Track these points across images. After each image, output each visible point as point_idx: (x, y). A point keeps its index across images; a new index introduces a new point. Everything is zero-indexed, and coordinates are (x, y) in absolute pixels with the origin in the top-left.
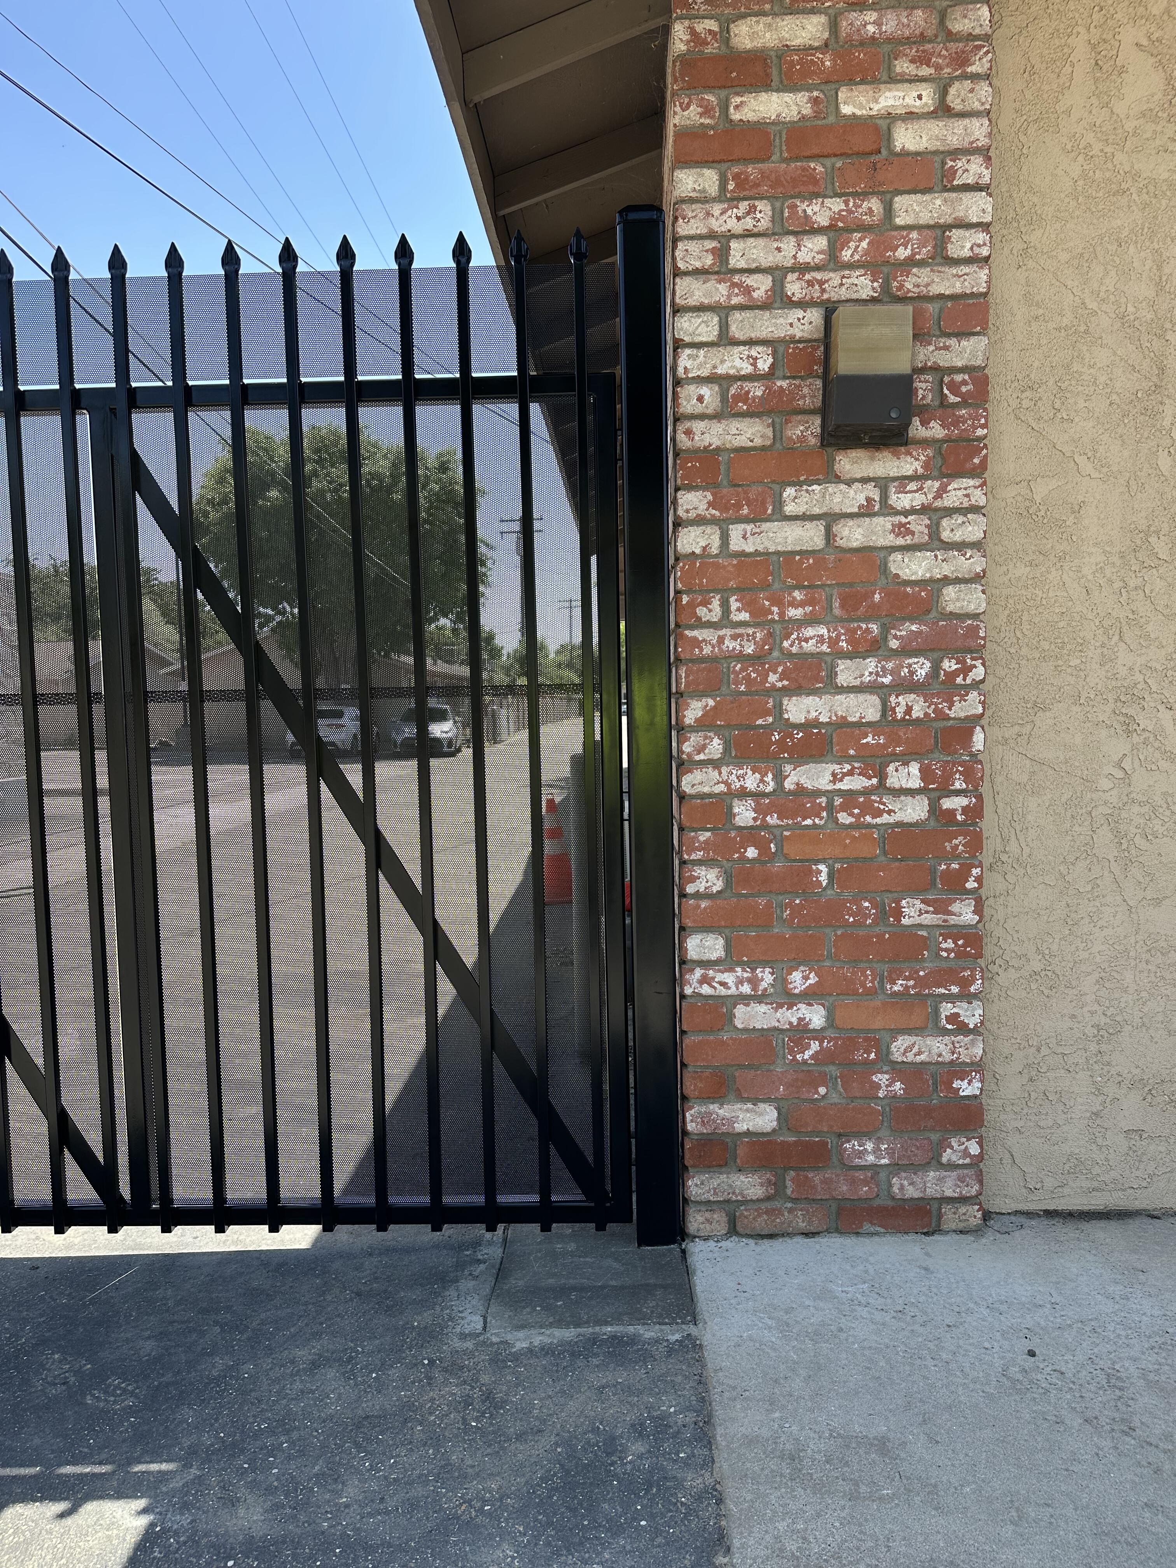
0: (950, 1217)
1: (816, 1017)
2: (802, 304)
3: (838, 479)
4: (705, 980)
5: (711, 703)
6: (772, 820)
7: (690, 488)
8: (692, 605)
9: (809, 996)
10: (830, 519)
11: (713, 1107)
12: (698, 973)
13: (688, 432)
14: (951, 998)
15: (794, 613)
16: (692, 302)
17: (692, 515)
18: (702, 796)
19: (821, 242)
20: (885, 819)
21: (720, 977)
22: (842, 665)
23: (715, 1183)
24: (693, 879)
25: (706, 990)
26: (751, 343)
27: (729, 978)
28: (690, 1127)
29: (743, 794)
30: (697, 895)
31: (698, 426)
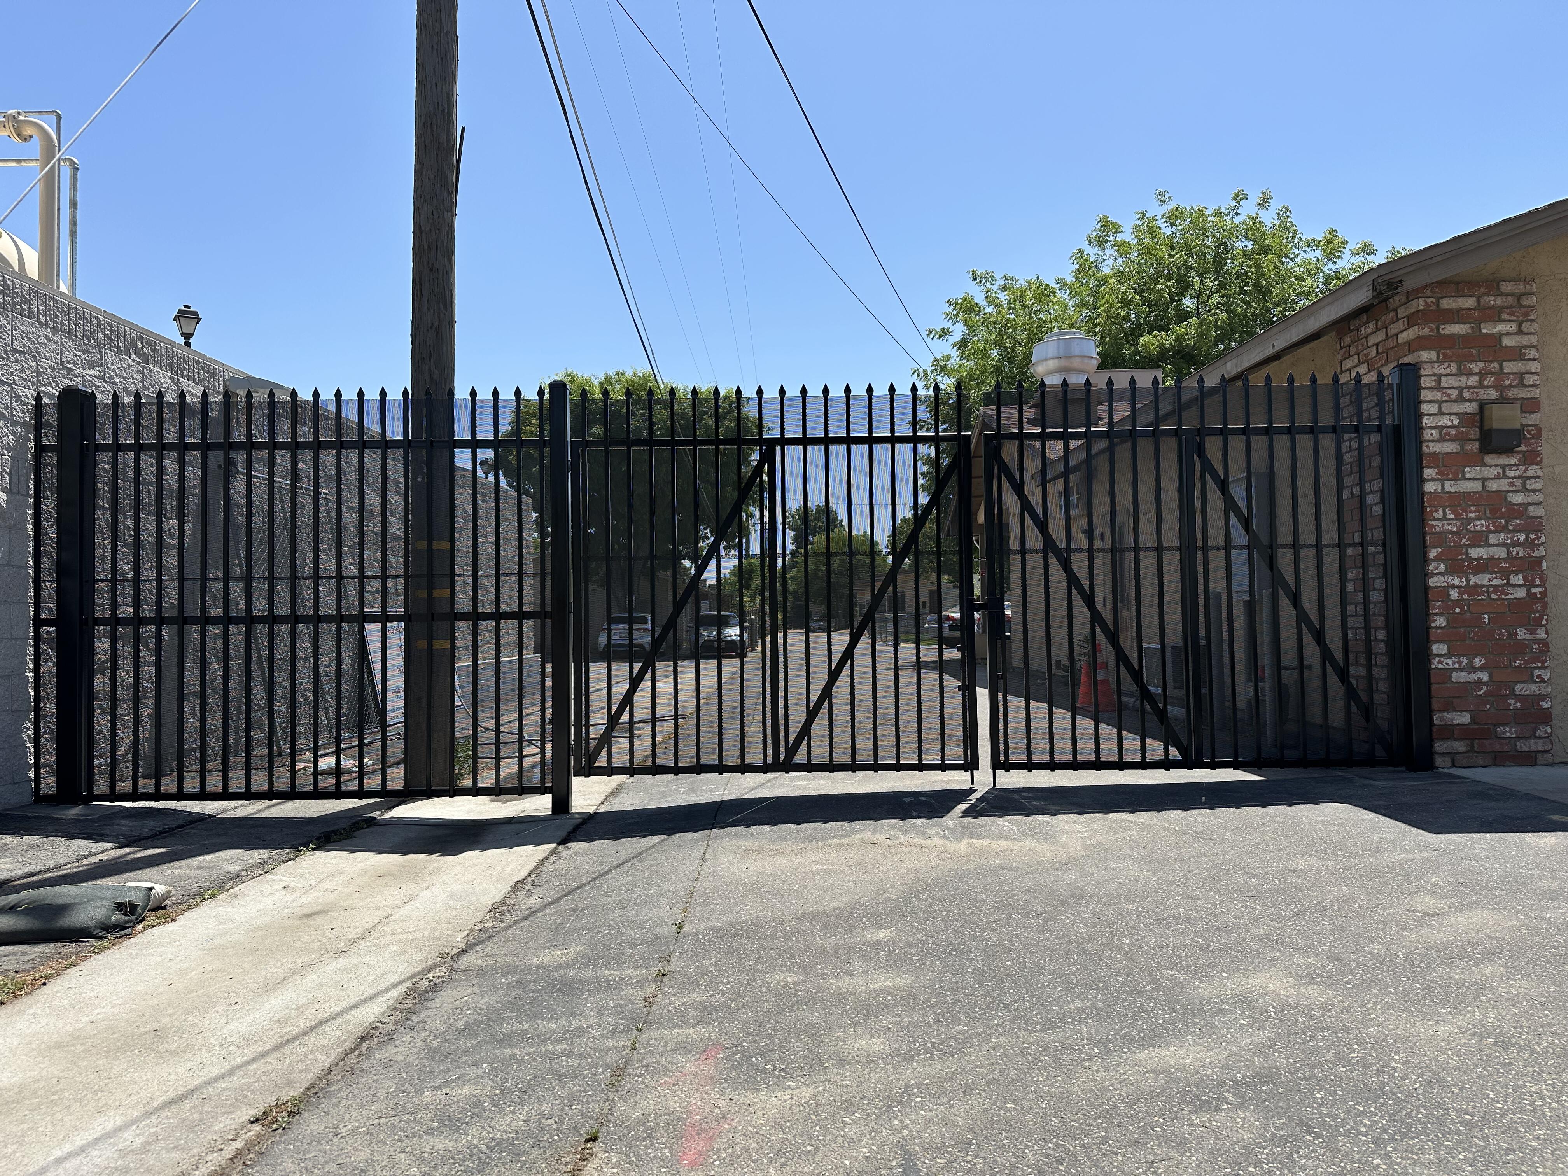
0: (1541, 758)
1: (1485, 677)
2: (1470, 401)
3: (1486, 465)
4: (1440, 662)
5: (1440, 550)
6: (1465, 597)
7: (1429, 467)
8: (1431, 512)
9: (1482, 668)
10: (1484, 480)
11: (1445, 714)
12: (1437, 659)
13: (1428, 447)
14: (1538, 668)
15: (1472, 515)
16: (1427, 399)
17: (1430, 477)
18: (1436, 587)
19: (1477, 378)
20: (1510, 596)
21: (1446, 661)
22: (1491, 536)
23: (1445, 745)
24: (1435, 621)
25: (1440, 666)
26: (1450, 414)
27: (1450, 661)
28: (1436, 722)
29: (1454, 586)
30: (1436, 627)
31: (1431, 444)
